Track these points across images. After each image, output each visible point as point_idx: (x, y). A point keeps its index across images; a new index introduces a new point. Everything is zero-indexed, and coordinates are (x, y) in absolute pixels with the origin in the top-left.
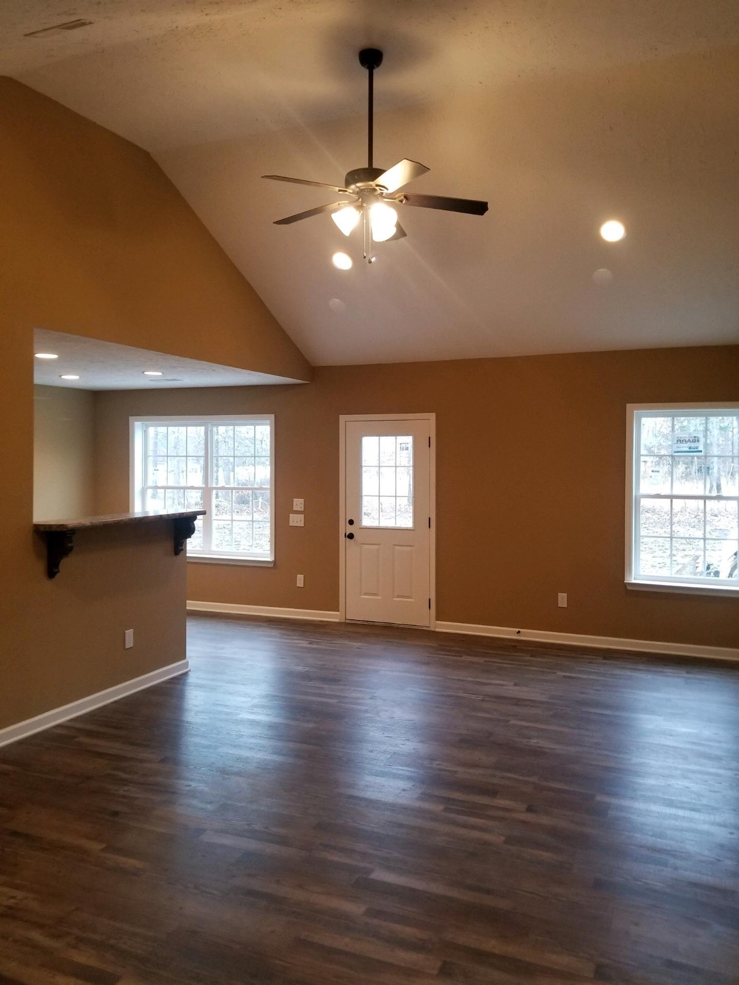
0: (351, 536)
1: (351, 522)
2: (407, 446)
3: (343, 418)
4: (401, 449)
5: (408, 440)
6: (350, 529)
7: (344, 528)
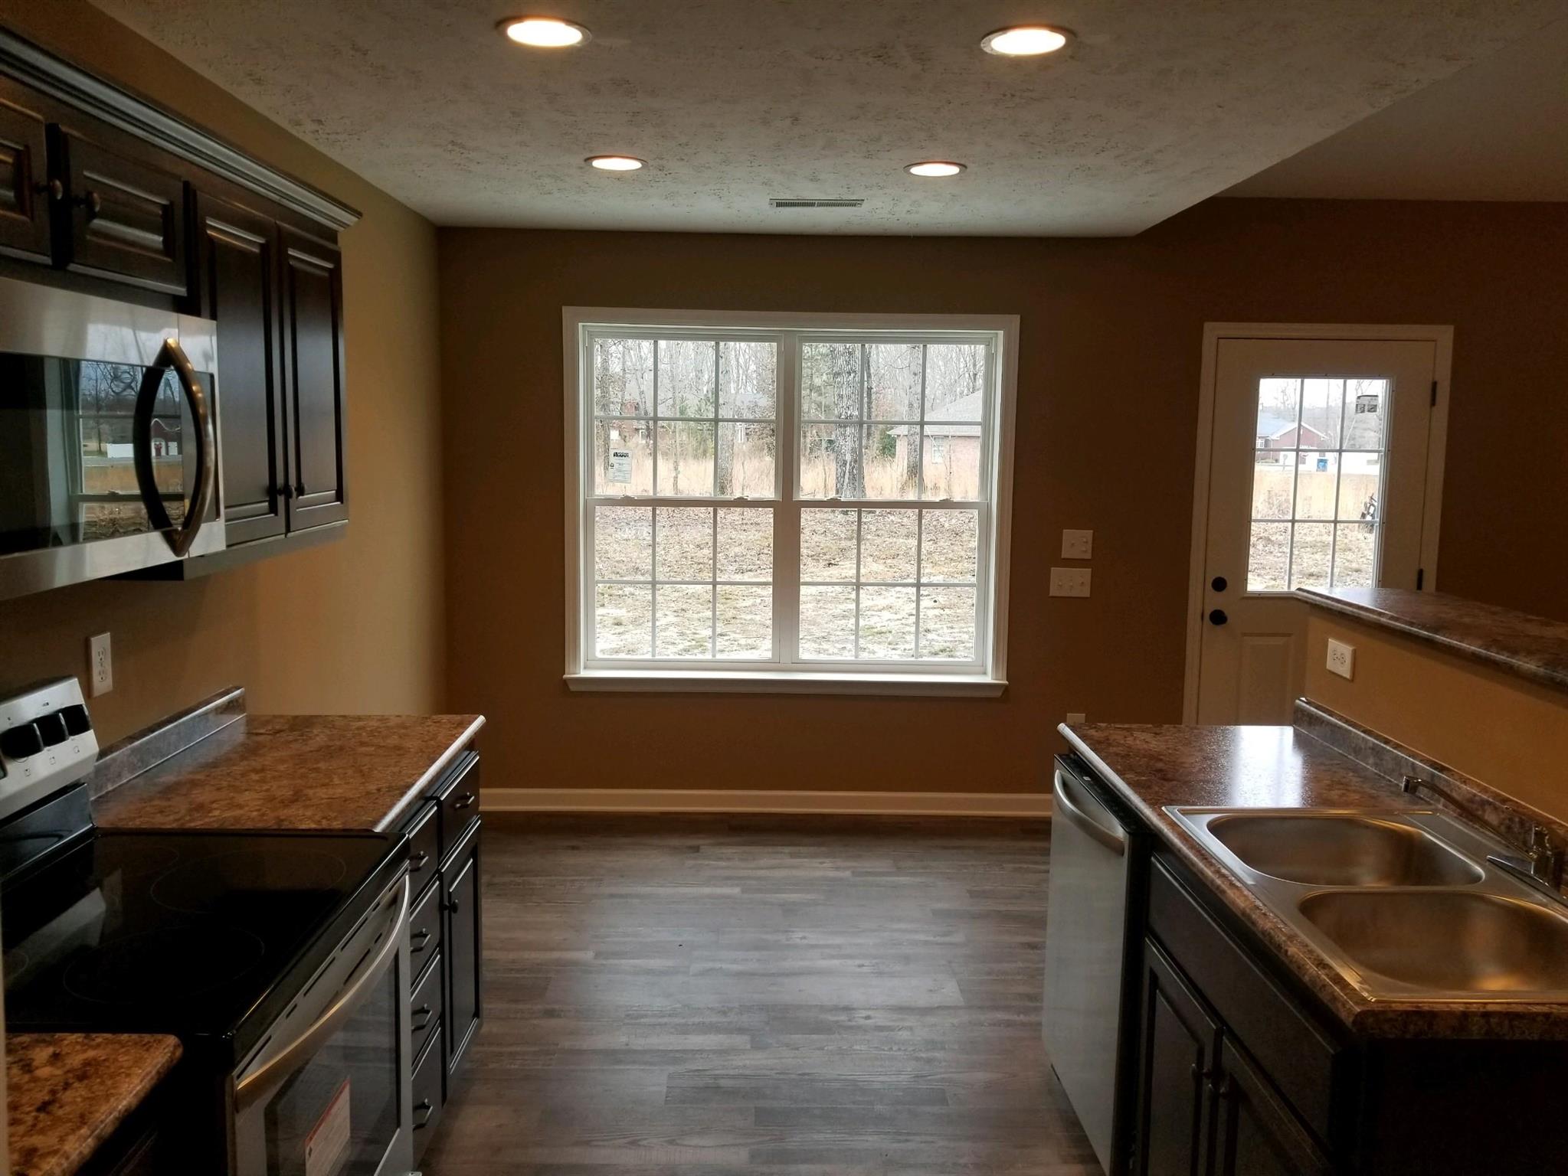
0: (1218, 618)
1: (1219, 584)
2: (1372, 403)
3: (1212, 331)
4: (1360, 409)
5: (1377, 387)
6: (1217, 601)
7: (1200, 599)
